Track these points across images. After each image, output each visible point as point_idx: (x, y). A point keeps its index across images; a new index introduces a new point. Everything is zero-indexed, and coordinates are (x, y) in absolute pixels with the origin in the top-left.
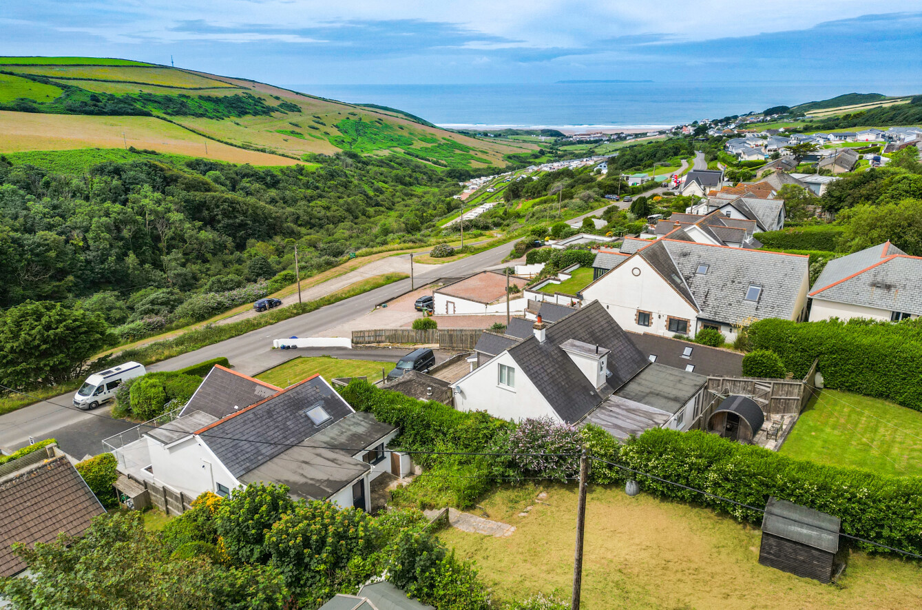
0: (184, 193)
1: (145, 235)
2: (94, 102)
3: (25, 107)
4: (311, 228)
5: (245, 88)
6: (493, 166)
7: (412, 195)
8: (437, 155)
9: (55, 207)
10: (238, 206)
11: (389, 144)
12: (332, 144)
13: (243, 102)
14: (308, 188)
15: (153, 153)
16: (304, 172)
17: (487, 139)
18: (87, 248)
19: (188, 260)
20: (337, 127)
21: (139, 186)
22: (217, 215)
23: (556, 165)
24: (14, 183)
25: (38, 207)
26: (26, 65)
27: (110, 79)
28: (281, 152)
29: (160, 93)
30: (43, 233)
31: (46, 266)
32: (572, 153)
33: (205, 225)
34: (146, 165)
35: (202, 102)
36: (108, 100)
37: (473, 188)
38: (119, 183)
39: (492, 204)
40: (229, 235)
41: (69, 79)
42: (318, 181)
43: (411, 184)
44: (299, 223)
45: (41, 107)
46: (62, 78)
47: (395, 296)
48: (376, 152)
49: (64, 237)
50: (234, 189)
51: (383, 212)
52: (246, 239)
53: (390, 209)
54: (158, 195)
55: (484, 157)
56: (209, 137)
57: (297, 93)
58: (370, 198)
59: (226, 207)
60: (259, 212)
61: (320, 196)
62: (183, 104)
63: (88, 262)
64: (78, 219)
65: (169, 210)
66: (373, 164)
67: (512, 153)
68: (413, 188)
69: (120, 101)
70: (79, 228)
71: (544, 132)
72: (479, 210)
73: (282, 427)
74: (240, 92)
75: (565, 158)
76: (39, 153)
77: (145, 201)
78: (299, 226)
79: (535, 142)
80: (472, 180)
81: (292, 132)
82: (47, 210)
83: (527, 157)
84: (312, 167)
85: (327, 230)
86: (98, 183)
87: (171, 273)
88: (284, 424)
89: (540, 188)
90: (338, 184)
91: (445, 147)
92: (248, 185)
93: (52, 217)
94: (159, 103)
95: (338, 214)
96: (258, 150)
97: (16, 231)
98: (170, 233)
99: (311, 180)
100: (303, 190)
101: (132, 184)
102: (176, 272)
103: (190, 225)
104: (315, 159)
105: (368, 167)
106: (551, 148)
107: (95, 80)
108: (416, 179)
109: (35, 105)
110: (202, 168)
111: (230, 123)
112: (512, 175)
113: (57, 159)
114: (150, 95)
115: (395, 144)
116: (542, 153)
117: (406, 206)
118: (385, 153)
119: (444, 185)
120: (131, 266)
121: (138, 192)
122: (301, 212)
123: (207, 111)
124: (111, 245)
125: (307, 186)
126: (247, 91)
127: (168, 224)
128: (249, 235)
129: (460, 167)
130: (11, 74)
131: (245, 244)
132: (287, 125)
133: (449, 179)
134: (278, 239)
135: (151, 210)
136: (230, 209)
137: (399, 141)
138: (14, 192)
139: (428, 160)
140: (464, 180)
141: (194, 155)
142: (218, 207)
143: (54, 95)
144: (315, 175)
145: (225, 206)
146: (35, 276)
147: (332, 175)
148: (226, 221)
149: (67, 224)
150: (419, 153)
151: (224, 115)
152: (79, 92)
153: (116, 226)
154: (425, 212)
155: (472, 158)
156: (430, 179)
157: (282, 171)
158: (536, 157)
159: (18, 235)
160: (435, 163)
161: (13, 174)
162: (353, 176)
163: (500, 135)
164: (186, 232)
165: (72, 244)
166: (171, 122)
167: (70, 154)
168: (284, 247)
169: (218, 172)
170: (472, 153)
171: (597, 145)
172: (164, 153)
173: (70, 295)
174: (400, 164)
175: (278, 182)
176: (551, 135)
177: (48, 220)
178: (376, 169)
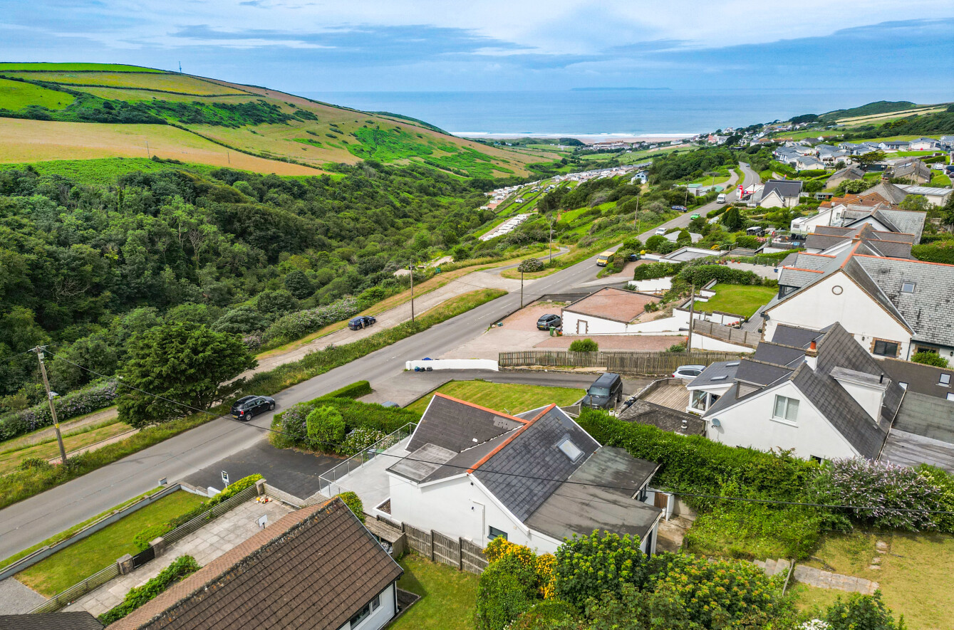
0: (215, 204)
1: (179, 248)
2: (108, 110)
3: (37, 114)
4: (341, 241)
5: (260, 96)
6: (516, 175)
7: (438, 206)
8: (458, 164)
9: (87, 219)
10: (270, 218)
11: (408, 153)
12: (351, 153)
13: (259, 110)
14: (335, 199)
15: (177, 162)
16: (330, 182)
17: (505, 148)
18: (122, 262)
19: (221, 274)
20: (355, 135)
21: (170, 197)
22: (249, 227)
23: (584, 174)
24: (44, 194)
25: (70, 219)
26: (35, 71)
27: (123, 86)
28: (301, 161)
29: (174, 100)
30: (78, 246)
31: (82, 280)
32: (594, 163)
33: (237, 237)
34: (175, 175)
35: (217, 110)
36: (122, 107)
37: (499, 199)
38: (150, 193)
39: (525, 215)
40: (261, 248)
41: (81, 86)
42: (344, 192)
43: (435, 195)
44: (329, 235)
45: (53, 115)
46: (73, 85)
47: (504, 313)
48: (397, 162)
49: (99, 250)
50: (261, 200)
51: (412, 223)
52: (278, 252)
53: (418, 220)
54: (189, 206)
55: (506, 166)
56: (227, 146)
57: (311, 101)
58: (397, 209)
59: (258, 219)
60: (291, 224)
61: (348, 207)
62: (197, 112)
63: (124, 276)
64: (113, 232)
65: (201, 222)
66: (396, 174)
67: (534, 163)
68: (438, 198)
69: (134, 109)
70: (114, 241)
71: (563, 141)
72: (514, 221)
73: (542, 463)
74: (254, 99)
75: (589, 167)
76: (62, 163)
77: (179, 213)
78: (330, 238)
79: (554, 151)
80: (495, 190)
81: (310, 141)
82: (80, 222)
83: (549, 167)
84: (337, 177)
85: (358, 242)
86: (129, 193)
87: (207, 288)
88: (544, 460)
89: (579, 199)
90: (365, 194)
91: (465, 156)
92: (276, 195)
93: (85, 229)
94: (174, 110)
95: (367, 226)
96: (279, 160)
97: (51, 244)
98: (203, 246)
99: (337, 190)
100: (330, 201)
101: (162, 194)
102: (212, 286)
103: (223, 238)
104: (339, 168)
105: (392, 177)
106: (573, 158)
107: (107, 87)
108: (440, 189)
109: (47, 113)
110: (228, 177)
111: (246, 131)
112: (538, 185)
113: (81, 168)
114: (164, 102)
115: (414, 153)
116: (565, 162)
117: (434, 217)
118: (405, 163)
119: (469, 196)
120: (167, 280)
121: (170, 203)
122: (330, 224)
123: (222, 118)
124: (146, 259)
125: (334, 196)
126: (262, 98)
127: (202, 236)
128: (282, 248)
129: (482, 177)
130: (21, 80)
131: (277, 257)
132: (304, 133)
133: (472, 189)
134: (310, 251)
135: (184, 222)
136: (262, 221)
137: (418, 150)
138: (46, 203)
139: (449, 170)
140: (487, 191)
141: (219, 165)
142: (250, 219)
143: (66, 102)
144: (341, 186)
145: (257, 217)
146: (71, 291)
147: (358, 185)
148: (258, 233)
149: (101, 237)
150: (439, 163)
151: (239, 123)
152: (91, 99)
153: (150, 239)
154: (459, 223)
155: (494, 167)
156: (454, 190)
157: (308, 181)
158: (559, 166)
159: (54, 248)
160: (457, 173)
161: (42, 185)
162: (378, 187)
163: (518, 144)
164: (220, 245)
165: (107, 257)
166: (187, 130)
167: (95, 164)
168: (317, 261)
169: (245, 183)
170: (493, 162)
171: (619, 154)
172: (187, 163)
173: (108, 311)
174: (423, 174)
175: (305, 192)
176: (571, 144)
177: (81, 232)
178: (400, 178)
